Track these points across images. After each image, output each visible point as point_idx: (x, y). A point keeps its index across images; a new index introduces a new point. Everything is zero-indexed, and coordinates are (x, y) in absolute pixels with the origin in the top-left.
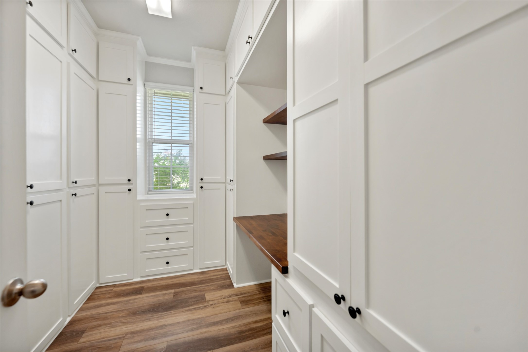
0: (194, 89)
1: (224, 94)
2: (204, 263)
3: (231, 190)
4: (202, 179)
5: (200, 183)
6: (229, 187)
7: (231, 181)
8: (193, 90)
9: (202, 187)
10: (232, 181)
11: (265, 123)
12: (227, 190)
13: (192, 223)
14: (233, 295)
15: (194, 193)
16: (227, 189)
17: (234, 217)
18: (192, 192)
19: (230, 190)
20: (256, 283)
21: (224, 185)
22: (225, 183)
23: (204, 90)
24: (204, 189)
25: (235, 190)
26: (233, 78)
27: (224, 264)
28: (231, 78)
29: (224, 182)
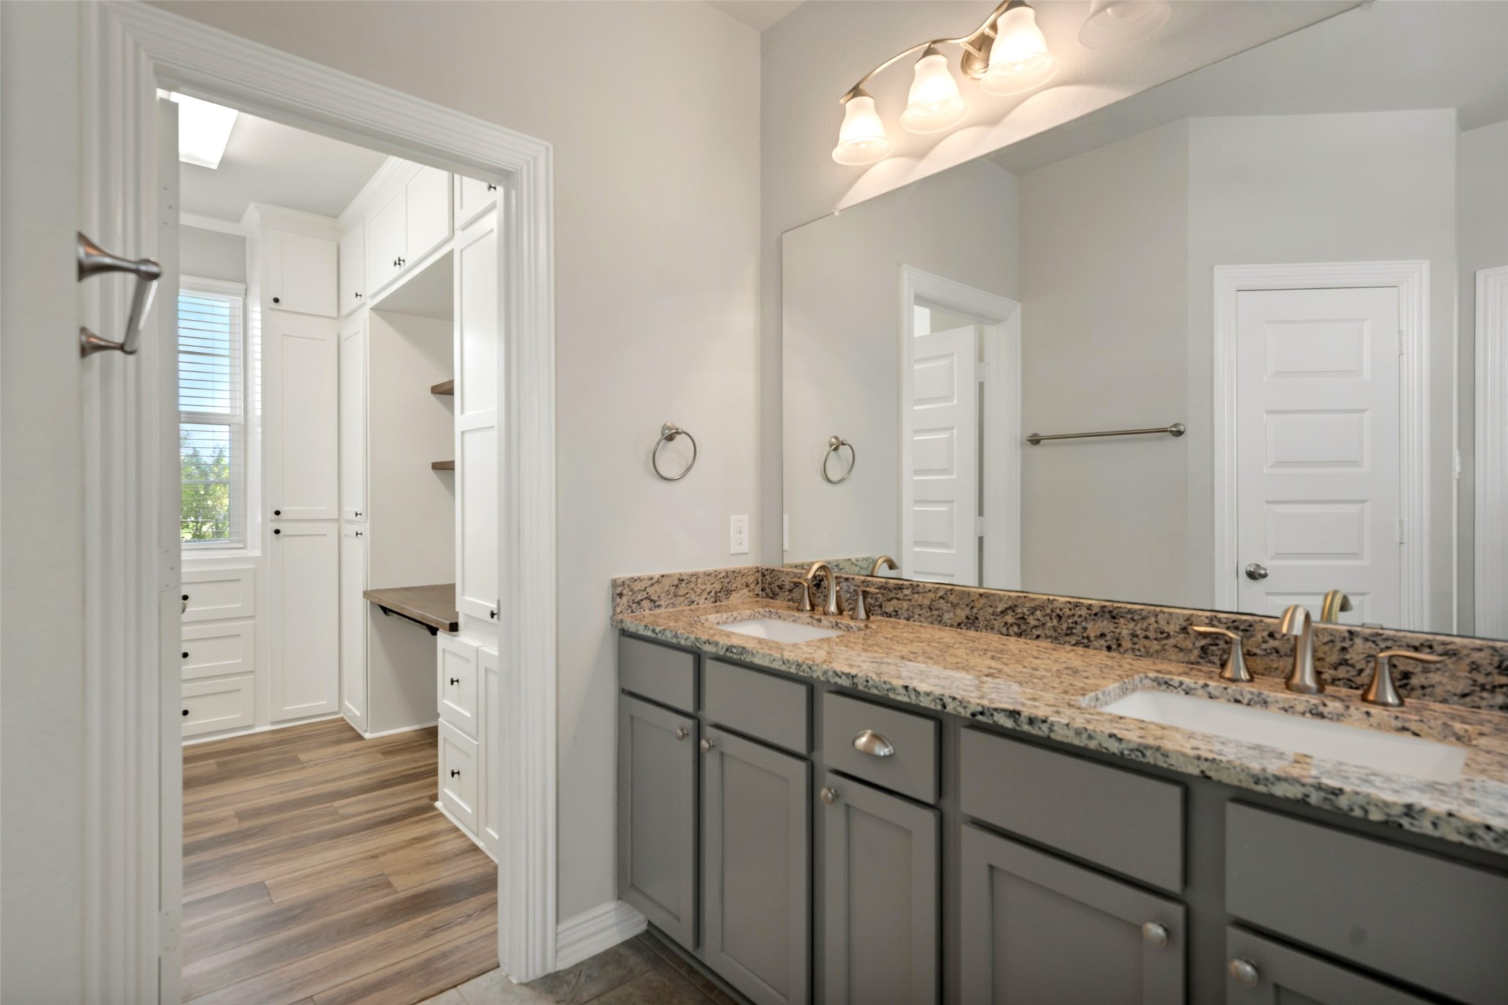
0: (246, 290)
1: (335, 315)
2: (285, 708)
3: (357, 534)
4: (277, 513)
5: (272, 520)
6: (350, 529)
7: (357, 514)
8: (244, 292)
9: (277, 532)
10: (360, 514)
11: (438, 395)
12: (343, 537)
13: (252, 617)
14: (364, 747)
15: (247, 549)
16: (346, 535)
17: (365, 589)
18: (241, 545)
19: (355, 535)
20: (416, 727)
21: (335, 525)
22: (337, 520)
23: (284, 304)
24: (284, 536)
25: (367, 534)
26: (361, 296)
27: (336, 709)
28: (357, 295)
29: (336, 517)
